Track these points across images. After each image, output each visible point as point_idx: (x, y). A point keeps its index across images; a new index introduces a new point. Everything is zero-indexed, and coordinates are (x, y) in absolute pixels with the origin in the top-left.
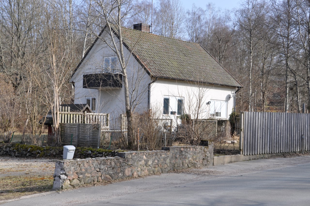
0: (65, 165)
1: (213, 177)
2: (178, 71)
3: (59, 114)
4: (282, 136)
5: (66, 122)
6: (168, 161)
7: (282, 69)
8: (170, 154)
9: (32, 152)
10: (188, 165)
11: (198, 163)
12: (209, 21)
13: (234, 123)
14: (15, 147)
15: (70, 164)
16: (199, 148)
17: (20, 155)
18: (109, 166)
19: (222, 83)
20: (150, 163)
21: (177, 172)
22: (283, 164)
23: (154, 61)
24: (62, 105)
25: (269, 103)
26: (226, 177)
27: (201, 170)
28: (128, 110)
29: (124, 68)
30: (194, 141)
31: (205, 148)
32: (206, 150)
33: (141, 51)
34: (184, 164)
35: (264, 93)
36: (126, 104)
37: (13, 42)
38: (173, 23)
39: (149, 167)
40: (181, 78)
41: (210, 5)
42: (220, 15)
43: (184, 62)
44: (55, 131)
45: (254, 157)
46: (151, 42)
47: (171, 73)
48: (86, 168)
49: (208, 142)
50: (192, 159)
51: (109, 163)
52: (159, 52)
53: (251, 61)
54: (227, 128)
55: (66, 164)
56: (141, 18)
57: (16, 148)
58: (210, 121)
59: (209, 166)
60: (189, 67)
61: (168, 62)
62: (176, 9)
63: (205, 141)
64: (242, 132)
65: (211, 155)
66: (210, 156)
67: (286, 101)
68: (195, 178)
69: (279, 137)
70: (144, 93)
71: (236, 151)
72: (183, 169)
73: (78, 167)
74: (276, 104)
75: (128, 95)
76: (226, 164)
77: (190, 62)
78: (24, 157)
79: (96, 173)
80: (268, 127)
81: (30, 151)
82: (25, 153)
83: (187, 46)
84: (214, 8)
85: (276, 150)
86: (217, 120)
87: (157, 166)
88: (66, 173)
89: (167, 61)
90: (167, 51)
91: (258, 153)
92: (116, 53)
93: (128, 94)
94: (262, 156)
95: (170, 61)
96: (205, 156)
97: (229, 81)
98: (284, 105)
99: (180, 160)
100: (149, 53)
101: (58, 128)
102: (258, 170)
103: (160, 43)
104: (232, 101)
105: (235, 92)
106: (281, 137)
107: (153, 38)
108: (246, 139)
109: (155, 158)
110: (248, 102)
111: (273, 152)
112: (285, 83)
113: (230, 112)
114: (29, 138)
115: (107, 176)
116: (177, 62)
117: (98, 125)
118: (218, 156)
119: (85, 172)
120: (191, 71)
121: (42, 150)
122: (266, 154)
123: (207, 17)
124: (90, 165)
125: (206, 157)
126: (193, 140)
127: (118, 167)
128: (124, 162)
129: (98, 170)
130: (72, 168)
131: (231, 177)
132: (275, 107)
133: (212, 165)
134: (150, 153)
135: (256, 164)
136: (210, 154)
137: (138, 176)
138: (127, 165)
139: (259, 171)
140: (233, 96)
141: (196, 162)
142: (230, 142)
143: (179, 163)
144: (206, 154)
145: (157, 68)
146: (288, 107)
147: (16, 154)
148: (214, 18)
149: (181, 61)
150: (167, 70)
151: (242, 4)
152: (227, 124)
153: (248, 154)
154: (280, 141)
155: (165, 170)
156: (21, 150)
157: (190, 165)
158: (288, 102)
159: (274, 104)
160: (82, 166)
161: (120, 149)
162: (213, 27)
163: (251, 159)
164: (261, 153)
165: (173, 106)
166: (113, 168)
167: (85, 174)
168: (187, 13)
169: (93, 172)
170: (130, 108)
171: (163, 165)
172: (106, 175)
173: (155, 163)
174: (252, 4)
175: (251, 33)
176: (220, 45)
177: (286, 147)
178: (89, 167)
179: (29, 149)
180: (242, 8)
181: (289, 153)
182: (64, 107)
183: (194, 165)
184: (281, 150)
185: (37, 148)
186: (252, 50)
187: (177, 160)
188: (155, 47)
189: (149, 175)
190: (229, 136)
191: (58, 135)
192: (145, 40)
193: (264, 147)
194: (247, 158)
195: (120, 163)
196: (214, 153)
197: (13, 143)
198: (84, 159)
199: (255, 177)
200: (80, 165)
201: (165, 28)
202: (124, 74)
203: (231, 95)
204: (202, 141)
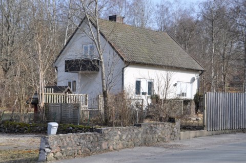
0: (49, 140)
1: (180, 150)
2: (148, 57)
3: (44, 95)
5: (50, 102)
6: (140, 136)
8: (141, 129)
9: (20, 129)
10: (157, 140)
11: (166, 138)
12: (176, 13)
13: (198, 103)
14: (5, 124)
15: (53, 139)
16: (167, 124)
17: (9, 131)
18: (87, 141)
19: (186, 67)
20: (124, 137)
21: (148, 146)
22: (243, 139)
23: (127, 48)
24: (47, 87)
25: (229, 85)
26: (191, 150)
27: (169, 144)
28: (104, 91)
29: (100, 54)
30: (162, 118)
31: (172, 124)
32: (173, 126)
33: (116, 39)
34: (154, 138)
35: (225, 76)
36: (103, 86)
37: (4, 32)
38: (144, 14)
39: (123, 142)
40: (151, 63)
42: (186, 7)
43: (154, 49)
44: (40, 110)
45: (216, 132)
46: (125, 31)
47: (142, 59)
48: (68, 143)
49: (175, 119)
50: (161, 134)
51: (88, 138)
52: (131, 40)
53: (213, 47)
54: (192, 107)
56: (116, 10)
58: (176, 101)
59: (176, 140)
60: (158, 53)
61: (140, 49)
63: (173, 118)
64: (205, 111)
66: (177, 131)
67: (245, 83)
68: (163, 151)
69: (238, 115)
70: (119, 77)
71: (200, 128)
72: (153, 143)
73: (61, 142)
74: (236, 86)
75: (104, 78)
76: (192, 139)
77: (159, 48)
78: (13, 133)
79: (76, 146)
81: (18, 128)
82: (14, 129)
83: (156, 35)
84: (180, 1)
85: (236, 126)
86: (183, 100)
87: (130, 140)
88: (50, 147)
89: (138, 48)
90: (139, 39)
91: (220, 129)
92: (94, 41)
94: (223, 131)
97: (194, 65)
99: (150, 135)
100: (123, 41)
101: (43, 108)
102: (220, 144)
103: (132, 32)
104: (196, 82)
105: (199, 75)
107: (127, 28)
108: (209, 114)
109: (128, 133)
110: (210, 84)
111: (233, 128)
113: (195, 93)
114: (17, 116)
116: (147, 49)
117: (78, 105)
118: (184, 131)
119: (66, 145)
120: (160, 57)
121: (29, 127)
122: (227, 130)
124: (71, 139)
125: (174, 132)
127: (96, 141)
128: (101, 137)
129: (78, 144)
130: (56, 142)
131: (196, 150)
132: (234, 88)
133: (179, 139)
134: (124, 129)
137: (113, 149)
138: (103, 139)
140: (198, 79)
141: (164, 137)
142: (195, 119)
143: (149, 137)
144: (174, 130)
145: (129, 54)
147: (6, 131)
148: (180, 10)
149: (151, 48)
150: (138, 56)
152: (192, 104)
153: (211, 130)
154: (239, 118)
155: (137, 143)
156: (11, 127)
157: (159, 140)
159: (234, 85)
160: (64, 140)
161: (97, 125)
162: (180, 18)
163: (214, 134)
164: (222, 129)
165: (144, 87)
166: (91, 143)
167: (67, 147)
168: (156, 5)
169: (74, 146)
170: (107, 90)
171: (135, 140)
172: (85, 148)
173: (128, 138)
175: (213, 23)
176: (185, 34)
177: (245, 124)
178: (71, 141)
183: (163, 139)
184: (240, 127)
185: (24, 125)
186: (214, 37)
187: (148, 135)
188: (128, 36)
189: (123, 148)
190: (194, 114)
191: (43, 114)
192: (119, 30)
193: (225, 124)
194: (210, 133)
195: (98, 138)
196: (180, 129)
197: (4, 120)
198: (65, 135)
200: (62, 139)
201: (137, 19)
202: (101, 59)
203: (196, 78)
204: (169, 118)
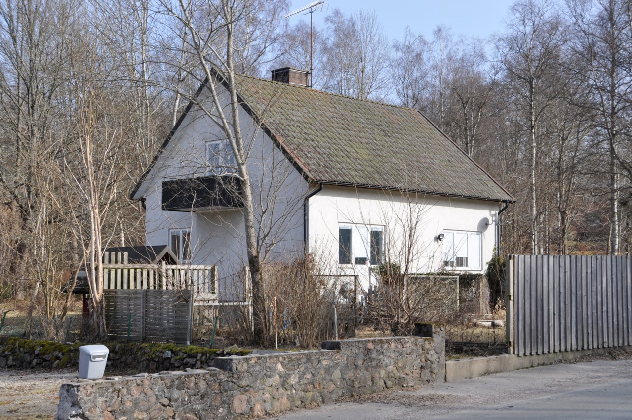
0: (82, 394)
1: (443, 411)
2: (370, 169)
3: (104, 268)
4: (605, 309)
5: (119, 287)
6: (337, 374)
7: (602, 161)
8: (341, 358)
9: (44, 357)
10: (385, 383)
11: (409, 378)
12: (440, 64)
13: (498, 281)
14: (7, 345)
15: (94, 390)
16: (409, 341)
17: (18, 363)
18: (192, 392)
19: (467, 194)
20: (293, 380)
21: (359, 400)
22: (611, 376)
23: (317, 148)
25: (575, 235)
26: (473, 411)
27: (417, 395)
28: (252, 256)
29: (241, 162)
30: (399, 326)
31: (425, 341)
32: (427, 346)
33: (288, 125)
34: (377, 380)
35: (563, 213)
36: (249, 245)
37: (21, 116)
38: (364, 67)
39: (291, 391)
40: (376, 183)
41: (440, 30)
42: (463, 51)
43: (384, 149)
44: (93, 307)
45: (541, 359)
46: (310, 106)
47: (353, 173)
48: (136, 399)
49: (431, 327)
50: (395, 368)
51: (192, 385)
52: (328, 129)
53: (534, 144)
54: (481, 293)
55: (85, 392)
56: (296, 61)
57: (9, 347)
58: (442, 277)
59: (435, 384)
60: (394, 160)
61: (348, 150)
62: (369, 39)
63: (425, 325)
64: (511, 302)
65: (439, 358)
66: (438, 360)
67: (614, 230)
68: (399, 416)
69: (597, 313)
70: (288, 219)
71: (499, 347)
72: (374, 392)
73: (116, 397)
74: (591, 238)
75: (251, 223)
76: (476, 378)
77: (396, 147)
78: (26, 368)
79: (160, 409)
80: (571, 290)
81: (38, 354)
82: (28, 359)
83: (389, 115)
84: (450, 36)
85: (593, 342)
86: (458, 274)
87: (310, 387)
88: (84, 414)
89: (344, 147)
90: (346, 126)
91: (552, 351)
92: (223, 128)
93: (252, 220)
94: (560, 357)
95: (352, 147)
96: (426, 361)
97: (485, 188)
98: (608, 239)
99: (365, 371)
100: (305, 130)
101: (101, 302)
102: (550, 392)
103: (330, 109)
104: (491, 231)
105: (497, 212)
106: (603, 312)
107: (316, 98)
108: (521, 317)
109: (306, 368)
110: (529, 234)
111: (585, 348)
112: (609, 190)
113: (488, 257)
115: (188, 415)
116: (368, 149)
117: (188, 293)
118: (457, 359)
119: (131, 407)
120: (399, 168)
121: (64, 351)
122: (570, 352)
123: (436, 55)
124: (145, 390)
125: (428, 362)
126: (398, 323)
127: (216, 393)
128: (229, 380)
129: (166, 401)
130: (101, 400)
131: (486, 411)
132: (589, 245)
133: (443, 380)
134: (294, 357)
135: (547, 376)
136: (436, 356)
137: (264, 413)
138: (236, 387)
139: (554, 395)
140: (495, 221)
141: (404, 376)
142: (489, 324)
143: (363, 378)
144: (429, 356)
145: (322, 163)
146: (617, 243)
147: (10, 362)
148: (450, 59)
149: (377, 147)
150: (345, 166)
151: (510, 23)
152: (481, 284)
153: (528, 353)
154: (600, 322)
155: (329, 395)
156: (21, 352)
157: (389, 383)
158: (617, 231)
159: (587, 237)
160: (125, 393)
161: (235, 345)
162: (451, 76)
163: (535, 363)
164: (557, 350)
165: (360, 247)
166: (203, 397)
167: (133, 412)
168: (394, 46)
169: (154, 407)
170: (258, 252)
171: (324, 385)
172: (185, 413)
173: (306, 381)
174: (531, 24)
175: (531, 86)
176: (465, 114)
177: (616, 336)
178: (144, 395)
179: (38, 350)
180: (511, 32)
181: (622, 348)
182: (113, 254)
183: (400, 383)
184: (603, 343)
185: (53, 347)
186: (535, 121)
187: (359, 371)
188: (319, 118)
189: (291, 410)
190: (487, 310)
191: (101, 317)
192: (297, 102)
193: (563, 336)
194: (526, 361)
195: (220, 383)
196: (446, 351)
197: (4, 336)
198: (130, 378)
199: (543, 410)
200: (119, 391)
201: (348, 80)
202: (243, 176)
203: (490, 219)
204: (417, 325)
